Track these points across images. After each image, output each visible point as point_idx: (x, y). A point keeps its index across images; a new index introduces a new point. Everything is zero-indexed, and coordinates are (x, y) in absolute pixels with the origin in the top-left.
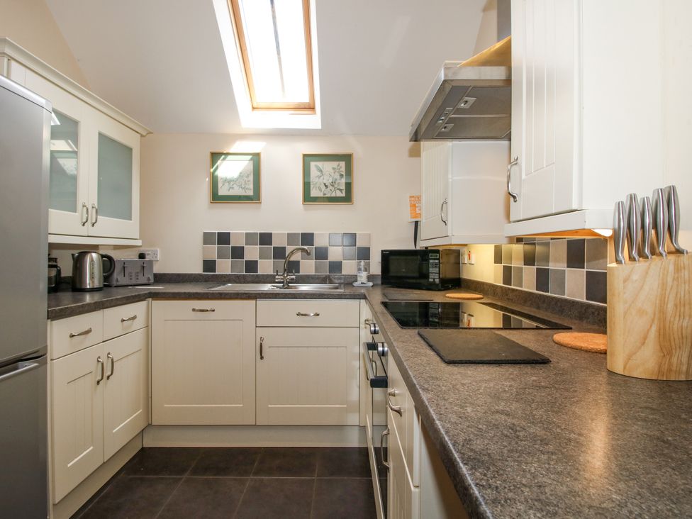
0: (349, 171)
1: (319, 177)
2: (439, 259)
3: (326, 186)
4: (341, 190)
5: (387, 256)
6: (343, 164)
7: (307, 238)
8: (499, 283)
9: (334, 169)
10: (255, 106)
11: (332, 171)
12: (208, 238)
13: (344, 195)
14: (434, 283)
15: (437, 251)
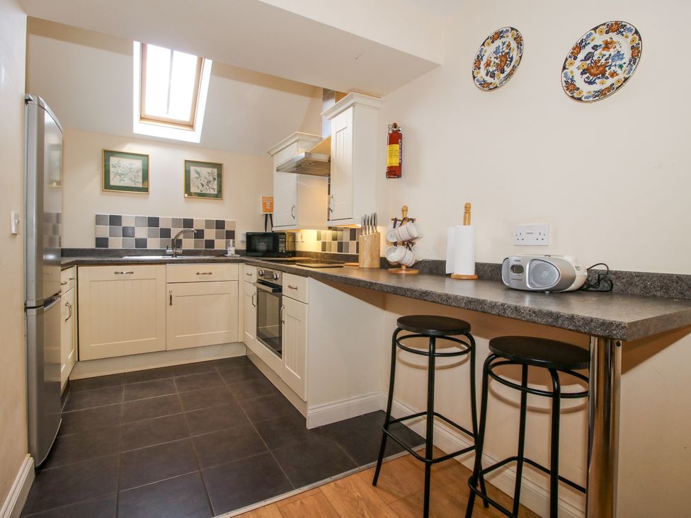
0: (220, 175)
1: (197, 178)
2: (285, 239)
3: (203, 186)
4: (214, 189)
5: (250, 237)
6: (215, 170)
7: (188, 223)
8: (320, 251)
9: (209, 173)
10: (143, 116)
11: (208, 175)
12: (99, 220)
13: (216, 193)
14: (282, 253)
15: (285, 234)
